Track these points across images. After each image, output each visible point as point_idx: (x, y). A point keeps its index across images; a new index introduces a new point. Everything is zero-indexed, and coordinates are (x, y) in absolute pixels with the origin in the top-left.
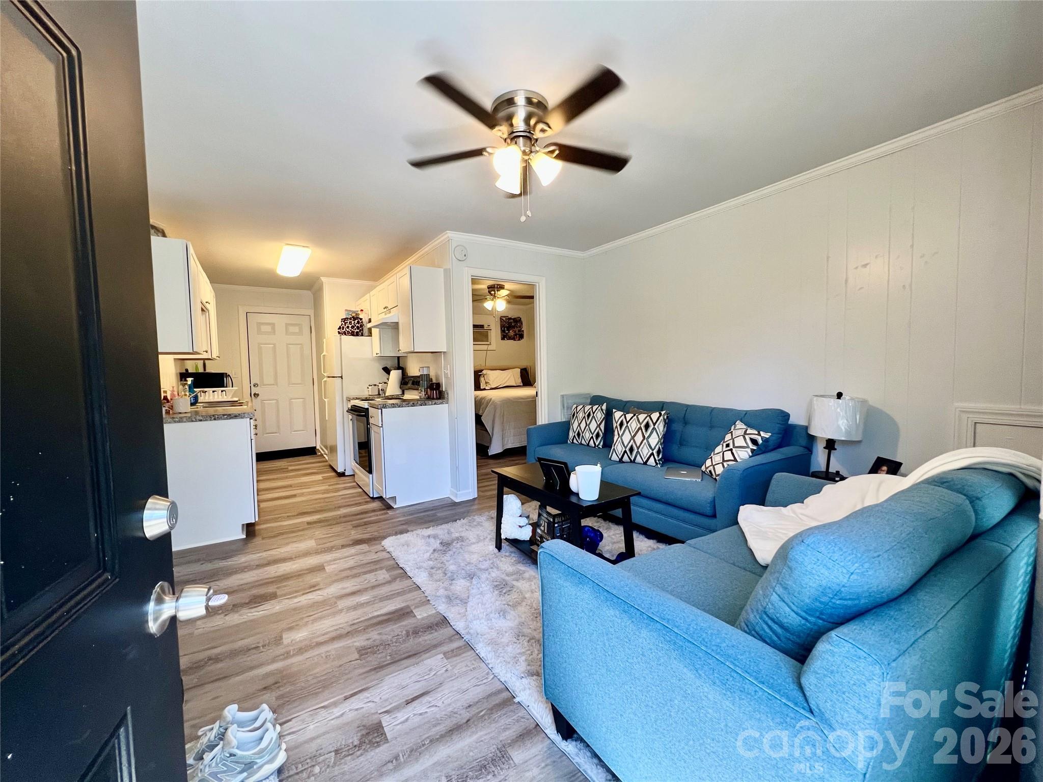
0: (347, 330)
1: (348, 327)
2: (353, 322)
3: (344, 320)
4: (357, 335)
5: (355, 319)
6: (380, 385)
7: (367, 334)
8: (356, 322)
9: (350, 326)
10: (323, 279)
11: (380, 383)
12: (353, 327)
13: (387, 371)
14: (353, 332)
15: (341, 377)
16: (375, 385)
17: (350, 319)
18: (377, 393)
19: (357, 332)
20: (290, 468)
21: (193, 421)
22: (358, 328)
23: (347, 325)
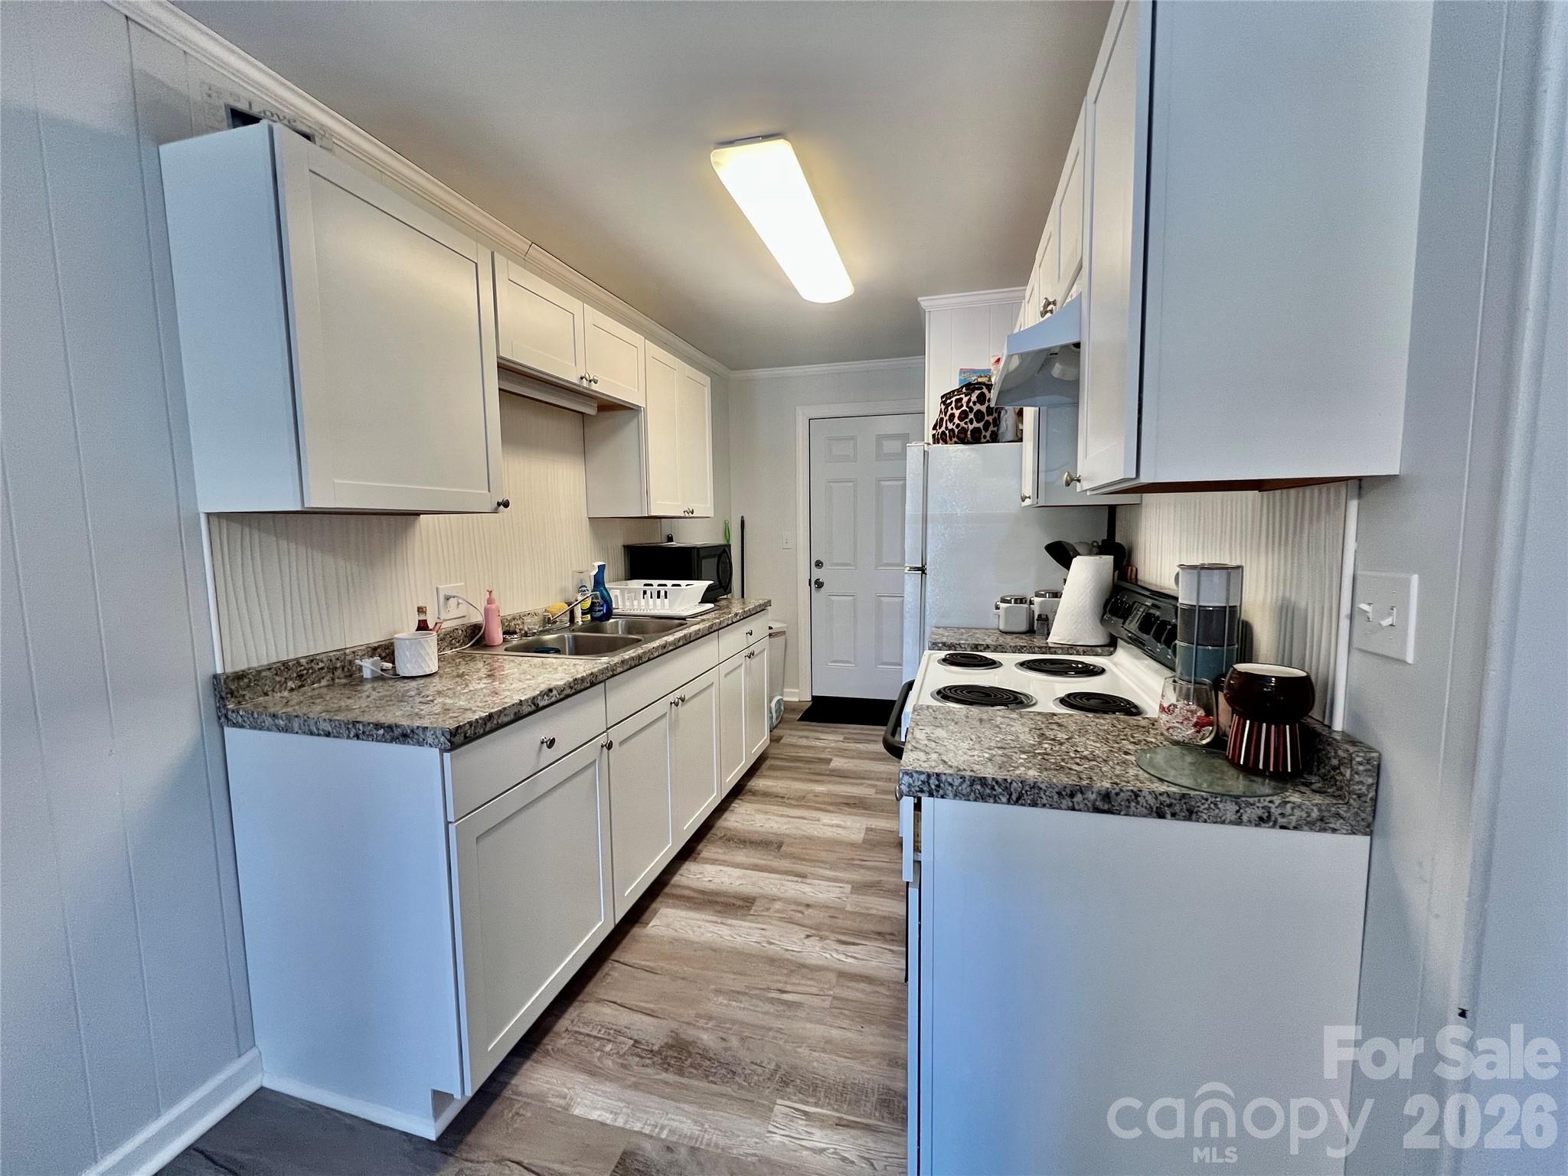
0: (950, 426)
1: (952, 416)
2: (965, 399)
3: (946, 397)
4: (976, 438)
5: (970, 387)
6: (1037, 600)
7: (1010, 436)
8: (974, 398)
9: (957, 413)
10: (925, 302)
11: (1037, 595)
12: (964, 416)
13: (1062, 554)
14: (964, 431)
15: (922, 570)
16: (1021, 600)
17: (959, 391)
18: (1024, 627)
19: (976, 430)
20: (837, 763)
21: (312, 734)
22: (979, 416)
23: (950, 412)
